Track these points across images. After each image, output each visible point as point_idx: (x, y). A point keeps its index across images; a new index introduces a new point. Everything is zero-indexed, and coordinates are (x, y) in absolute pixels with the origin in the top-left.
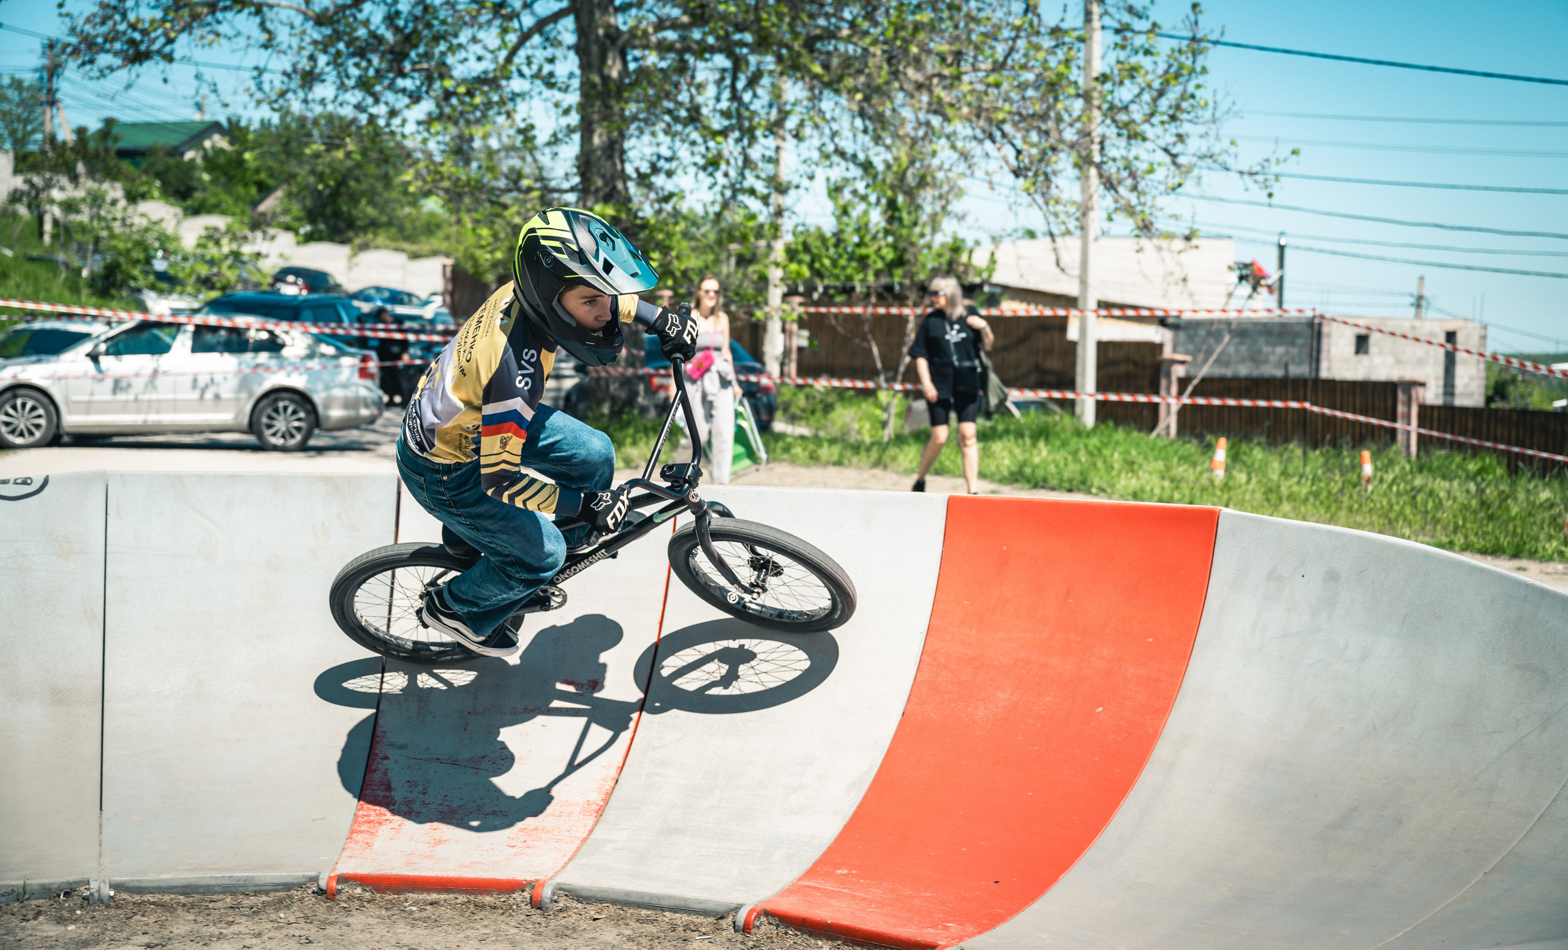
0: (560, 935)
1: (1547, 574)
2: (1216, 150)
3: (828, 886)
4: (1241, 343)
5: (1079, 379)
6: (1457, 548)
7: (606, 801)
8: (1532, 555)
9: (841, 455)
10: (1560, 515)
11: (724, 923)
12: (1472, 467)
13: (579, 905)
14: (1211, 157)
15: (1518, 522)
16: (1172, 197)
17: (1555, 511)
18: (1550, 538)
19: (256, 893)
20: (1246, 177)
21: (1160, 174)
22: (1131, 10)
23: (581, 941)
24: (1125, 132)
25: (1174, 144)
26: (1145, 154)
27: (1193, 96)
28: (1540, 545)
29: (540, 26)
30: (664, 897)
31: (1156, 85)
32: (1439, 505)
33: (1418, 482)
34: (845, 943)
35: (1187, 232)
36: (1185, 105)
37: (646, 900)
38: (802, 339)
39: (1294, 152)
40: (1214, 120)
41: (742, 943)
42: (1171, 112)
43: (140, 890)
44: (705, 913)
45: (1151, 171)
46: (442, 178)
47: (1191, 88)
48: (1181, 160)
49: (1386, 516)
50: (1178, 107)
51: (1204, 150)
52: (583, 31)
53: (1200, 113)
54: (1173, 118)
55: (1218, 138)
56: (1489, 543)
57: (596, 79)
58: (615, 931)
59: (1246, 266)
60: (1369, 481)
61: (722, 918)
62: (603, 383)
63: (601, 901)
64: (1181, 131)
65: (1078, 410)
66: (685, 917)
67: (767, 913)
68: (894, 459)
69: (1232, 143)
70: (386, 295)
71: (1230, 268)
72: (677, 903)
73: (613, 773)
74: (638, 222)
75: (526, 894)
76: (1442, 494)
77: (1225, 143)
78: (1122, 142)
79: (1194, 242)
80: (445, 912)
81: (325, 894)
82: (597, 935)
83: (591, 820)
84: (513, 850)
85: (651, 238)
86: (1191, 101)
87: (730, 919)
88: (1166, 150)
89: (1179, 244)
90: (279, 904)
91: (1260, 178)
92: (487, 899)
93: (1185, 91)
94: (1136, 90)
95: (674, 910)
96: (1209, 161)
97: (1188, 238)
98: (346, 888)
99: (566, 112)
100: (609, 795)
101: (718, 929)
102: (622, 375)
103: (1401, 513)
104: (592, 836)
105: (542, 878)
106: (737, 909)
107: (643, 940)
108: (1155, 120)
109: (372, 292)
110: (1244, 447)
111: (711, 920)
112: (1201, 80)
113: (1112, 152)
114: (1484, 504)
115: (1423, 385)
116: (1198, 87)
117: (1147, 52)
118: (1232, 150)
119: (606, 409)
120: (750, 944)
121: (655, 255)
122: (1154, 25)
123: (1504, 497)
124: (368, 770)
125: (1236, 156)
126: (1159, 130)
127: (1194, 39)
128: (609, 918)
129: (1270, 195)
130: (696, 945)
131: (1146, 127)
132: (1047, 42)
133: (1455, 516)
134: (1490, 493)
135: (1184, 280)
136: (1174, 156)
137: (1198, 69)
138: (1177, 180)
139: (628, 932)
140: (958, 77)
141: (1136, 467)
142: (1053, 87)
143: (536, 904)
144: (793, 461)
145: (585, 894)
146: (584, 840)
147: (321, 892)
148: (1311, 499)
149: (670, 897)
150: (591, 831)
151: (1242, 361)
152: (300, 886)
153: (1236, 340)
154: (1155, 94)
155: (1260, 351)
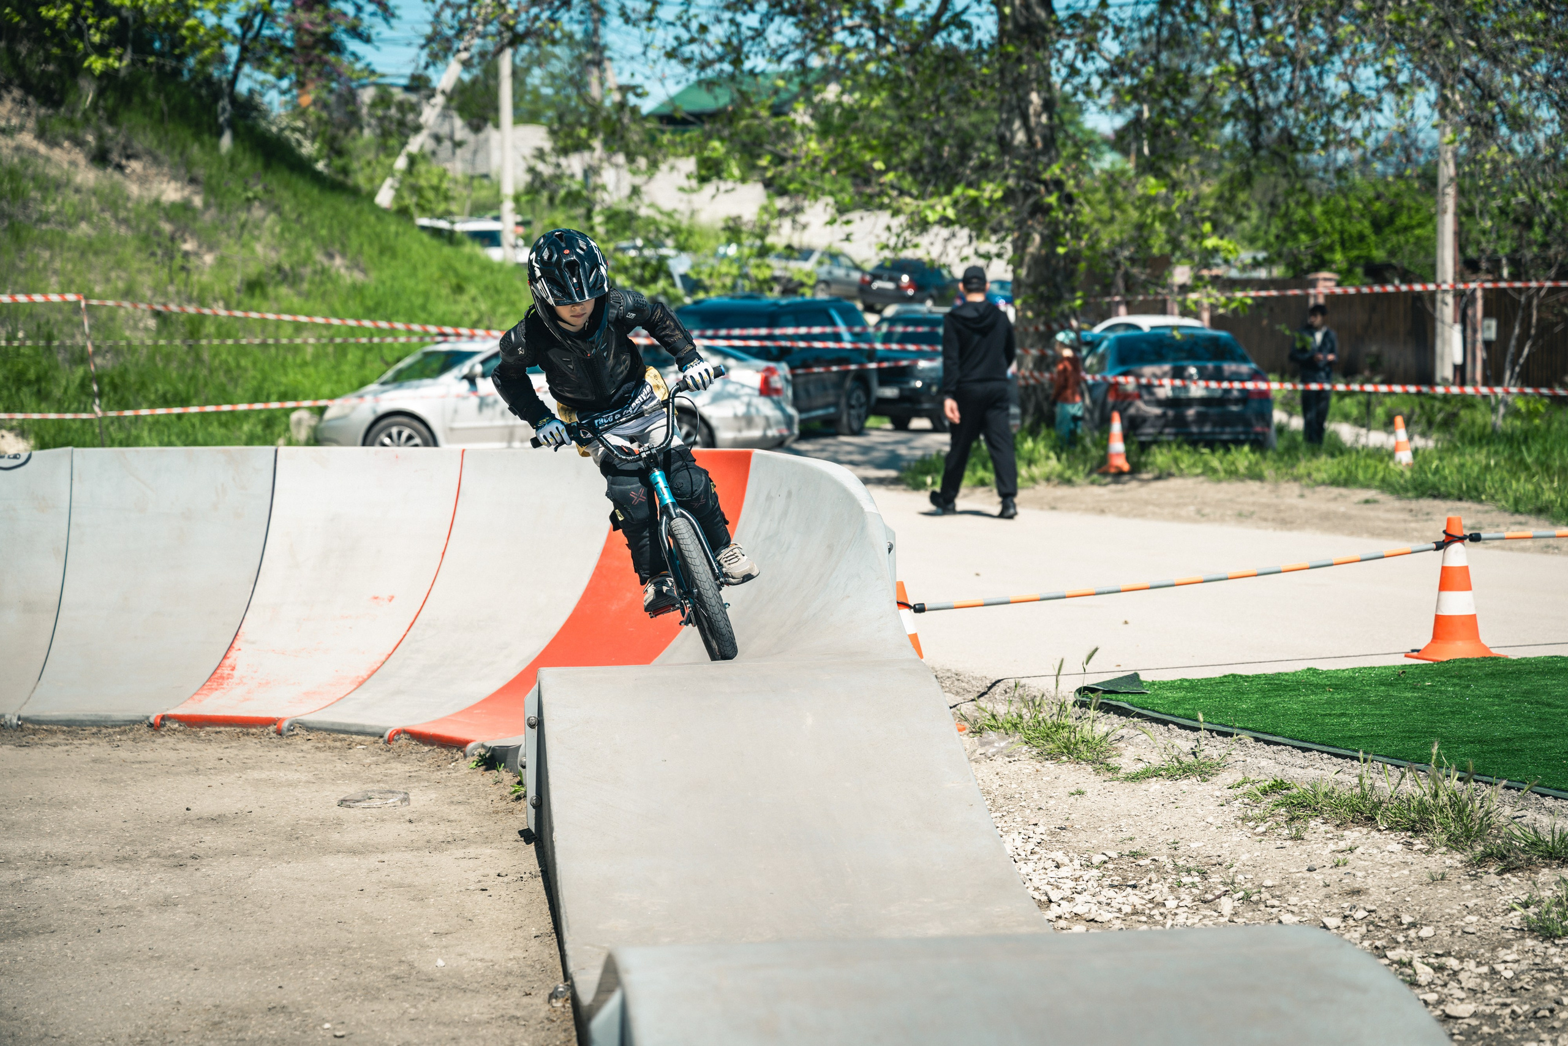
7: (369, 676)
11: (380, 739)
13: (306, 732)
19: (113, 726)
30: (352, 725)
43: (39, 722)
44: (372, 734)
58: (313, 745)
62: (1030, 390)
63: (319, 729)
67: (405, 732)
72: (358, 728)
73: (383, 658)
75: (274, 726)
80: (224, 737)
81: (157, 726)
82: (297, 746)
87: (384, 736)
90: (124, 732)
92: (254, 730)
95: (358, 733)
98: (168, 723)
100: (374, 672)
101: (372, 741)
104: (349, 696)
106: (389, 730)
107: (323, 749)
111: (371, 737)
119: (1028, 422)
124: (225, 657)
128: (315, 737)
130: (352, 750)
139: (321, 744)
143: (279, 733)
145: (313, 725)
146: (338, 700)
147: (151, 725)
149: (355, 725)
150: (349, 693)
152: (141, 722)
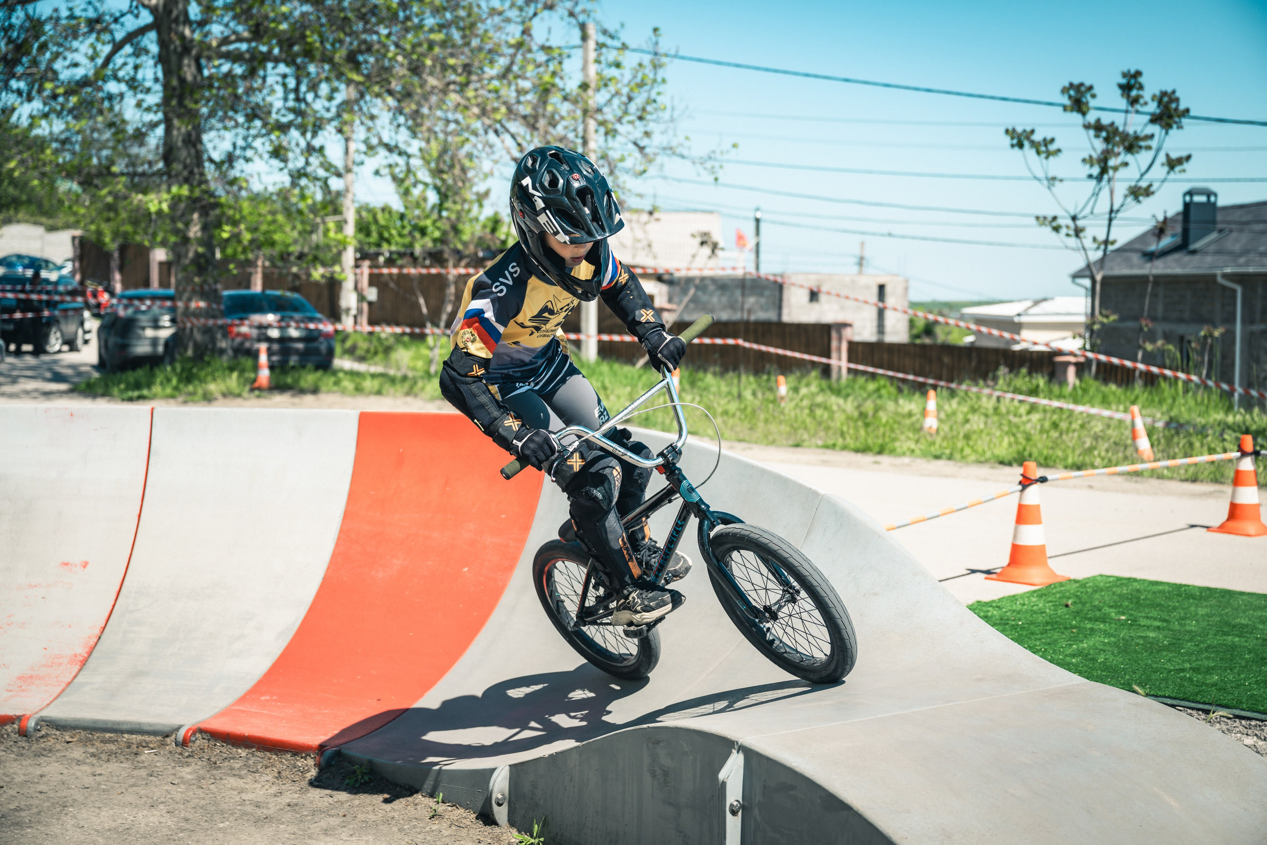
0: (37, 755)
1: (895, 466)
2: (674, 143)
3: (253, 710)
4: (722, 295)
5: (583, 325)
6: (837, 448)
7: (90, 654)
8: (892, 452)
9: (381, 385)
10: (918, 420)
11: (168, 740)
12: (871, 386)
13: (58, 733)
14: (671, 148)
15: (888, 428)
16: (639, 181)
17: (914, 419)
18: (909, 438)
20: (698, 166)
21: (628, 163)
22: (605, 32)
23: (54, 758)
24: (602, 130)
25: (642, 139)
26: (619, 147)
27: (655, 101)
28: (897, 444)
29: (130, 38)
30: (123, 723)
31: (625, 91)
32: (832, 418)
33: (820, 399)
34: (258, 750)
35: (649, 208)
36: (649, 108)
37: (109, 726)
38: (372, 294)
39: (735, 146)
40: (672, 120)
41: (181, 754)
42: (639, 113)
44: (154, 733)
45: (622, 159)
46: (44, 164)
47: (653, 95)
48: (647, 150)
49: (792, 426)
50: (644, 110)
51: (665, 144)
52: (163, 43)
53: (660, 114)
54: (641, 118)
55: (675, 135)
56: (858, 445)
57: (175, 82)
58: (82, 750)
59: (705, 234)
60: (782, 398)
61: (167, 736)
62: (188, 331)
63: (74, 728)
64: (648, 129)
65: (583, 348)
66: (139, 737)
67: (201, 731)
68: (423, 389)
69: (687, 138)
70: (26, 261)
71: (693, 236)
72: (133, 726)
73: (97, 632)
74: (212, 200)
75: (15, 726)
76: (835, 408)
77: (681, 138)
78: (601, 138)
79: (656, 215)
82: (67, 754)
83: (78, 667)
84: (10, 694)
85: (223, 214)
86: (654, 105)
87: (173, 736)
88: (635, 144)
89: (645, 217)
91: (709, 165)
93: (649, 98)
94: (608, 96)
95: (131, 732)
96: (669, 152)
97: (651, 213)
99: (148, 109)
100: (92, 649)
101: (163, 744)
102: (205, 325)
103: (803, 422)
104: (76, 680)
105: (28, 713)
106: (178, 728)
107: (104, 756)
108: (626, 119)
109: (14, 259)
110: (700, 375)
111: (159, 738)
112: (661, 88)
113: (592, 145)
114: (863, 415)
115: (850, 325)
116: (659, 94)
117: (618, 65)
118: (687, 143)
119: (190, 353)
120: (186, 754)
121: (227, 228)
122: (623, 44)
123: (877, 410)
125: (689, 148)
126: (629, 127)
127: (656, 54)
128: (80, 741)
129: (716, 179)
130: (143, 758)
131: (618, 126)
132: (541, 57)
133: (842, 424)
134: (869, 406)
135: (649, 246)
136: (641, 149)
137: (659, 79)
138: (641, 168)
139: (92, 750)
140: (467, 84)
141: (609, 392)
142: (545, 91)
143: (23, 733)
144: (343, 392)
145: (63, 723)
146: (69, 684)
148: (738, 414)
149: (127, 723)
150: (75, 677)
151: (724, 308)
153: (718, 293)
154: (625, 99)
155: (736, 301)
